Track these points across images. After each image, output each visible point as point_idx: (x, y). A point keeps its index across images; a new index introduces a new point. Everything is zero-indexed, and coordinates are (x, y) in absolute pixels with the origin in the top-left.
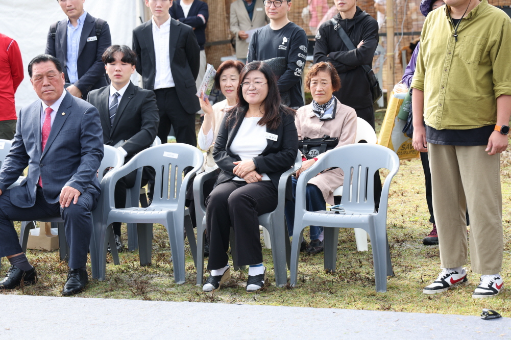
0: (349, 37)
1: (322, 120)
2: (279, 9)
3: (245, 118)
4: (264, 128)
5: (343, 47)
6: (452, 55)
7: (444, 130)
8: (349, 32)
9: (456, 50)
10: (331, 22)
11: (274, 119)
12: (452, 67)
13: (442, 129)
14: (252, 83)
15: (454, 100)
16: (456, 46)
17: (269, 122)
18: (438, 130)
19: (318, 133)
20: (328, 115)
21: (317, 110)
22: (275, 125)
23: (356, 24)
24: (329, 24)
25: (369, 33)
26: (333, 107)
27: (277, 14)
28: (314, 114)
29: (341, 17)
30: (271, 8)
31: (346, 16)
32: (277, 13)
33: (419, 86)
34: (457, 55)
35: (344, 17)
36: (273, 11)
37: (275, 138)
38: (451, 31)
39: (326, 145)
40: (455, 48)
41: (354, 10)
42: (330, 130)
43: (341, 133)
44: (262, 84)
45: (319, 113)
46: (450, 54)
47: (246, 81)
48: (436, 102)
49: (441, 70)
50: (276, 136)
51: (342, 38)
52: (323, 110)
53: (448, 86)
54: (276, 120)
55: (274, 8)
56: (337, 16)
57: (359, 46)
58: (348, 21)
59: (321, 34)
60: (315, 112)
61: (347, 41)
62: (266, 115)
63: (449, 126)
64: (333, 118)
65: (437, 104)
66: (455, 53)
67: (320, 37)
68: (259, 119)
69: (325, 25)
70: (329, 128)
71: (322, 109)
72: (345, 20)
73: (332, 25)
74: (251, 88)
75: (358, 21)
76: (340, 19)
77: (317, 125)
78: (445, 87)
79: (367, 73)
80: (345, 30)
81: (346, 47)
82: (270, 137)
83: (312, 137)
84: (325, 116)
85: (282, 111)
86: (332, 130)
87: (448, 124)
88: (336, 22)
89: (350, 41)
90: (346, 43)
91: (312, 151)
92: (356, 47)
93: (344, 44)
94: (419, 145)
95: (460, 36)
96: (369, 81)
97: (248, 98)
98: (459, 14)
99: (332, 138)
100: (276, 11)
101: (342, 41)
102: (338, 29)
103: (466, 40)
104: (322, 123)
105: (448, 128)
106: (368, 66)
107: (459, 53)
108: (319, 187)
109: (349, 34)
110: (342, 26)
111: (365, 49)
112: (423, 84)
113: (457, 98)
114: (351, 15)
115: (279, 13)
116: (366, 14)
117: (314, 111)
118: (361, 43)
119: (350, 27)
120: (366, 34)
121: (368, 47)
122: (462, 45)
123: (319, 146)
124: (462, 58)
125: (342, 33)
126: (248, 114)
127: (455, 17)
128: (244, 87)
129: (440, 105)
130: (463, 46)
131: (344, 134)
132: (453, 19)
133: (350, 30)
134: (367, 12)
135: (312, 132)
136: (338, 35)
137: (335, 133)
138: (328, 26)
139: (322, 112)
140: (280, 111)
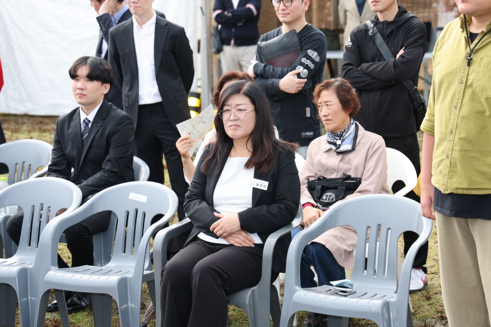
0: (387, 44)
1: (339, 153)
2: (291, 8)
3: (229, 158)
4: (251, 172)
5: (378, 57)
6: (464, 84)
7: (451, 194)
8: (387, 38)
9: (469, 77)
10: (366, 26)
11: (265, 160)
12: (463, 103)
13: (448, 192)
14: (233, 111)
15: (466, 151)
16: (470, 73)
17: (258, 164)
18: (444, 194)
19: (335, 171)
20: (346, 146)
21: (333, 141)
22: (265, 169)
23: (396, 28)
24: (363, 28)
25: (412, 40)
26: (352, 136)
27: (289, 16)
28: (329, 146)
29: (378, 19)
30: (280, 8)
31: (383, 17)
32: (289, 14)
33: (429, 127)
34: (471, 85)
35: (381, 19)
36: (283, 13)
37: (265, 186)
38: (466, 49)
39: (345, 187)
40: (468, 75)
41: (395, 10)
42: (350, 165)
43: (364, 169)
44: (246, 112)
45: (335, 144)
46: (462, 83)
47: (226, 108)
48: (443, 152)
49: (451, 108)
50: (266, 183)
51: (378, 46)
52: (340, 139)
53: (458, 130)
54: (268, 161)
55: (285, 8)
56: (374, 17)
57: (398, 56)
58: (387, 23)
59: (352, 40)
60: (330, 143)
61: (384, 49)
62: (254, 153)
63: (457, 189)
64: (353, 149)
65: (444, 157)
66: (469, 83)
67: (351, 44)
68: (246, 159)
69: (358, 29)
70: (349, 162)
71: (338, 138)
72: (383, 22)
73: (366, 29)
74: (232, 117)
75: (399, 24)
76: (376, 22)
77: (333, 161)
78: (454, 132)
79: (409, 91)
80: (382, 36)
81: (383, 57)
82: (258, 185)
83: (329, 177)
84: (343, 148)
85: (277, 149)
86: (352, 165)
87: (455, 186)
88: (372, 25)
89: (388, 50)
90: (383, 52)
91: (326, 194)
92: (396, 57)
93: (381, 54)
94: (426, 210)
95: (476, 58)
96: (412, 101)
97: (230, 132)
98: (479, 27)
99: (353, 179)
100: (287, 11)
101: (378, 50)
102: (374, 35)
103: (483, 64)
104: (340, 157)
105: (455, 192)
106: (411, 82)
107: (473, 82)
108: (327, 246)
109: (387, 40)
110: (380, 31)
111: (405, 60)
112: (434, 126)
113: (471, 148)
114: (391, 16)
115: (292, 14)
116: (412, 15)
117: (328, 142)
118: (401, 52)
119: (388, 32)
120: (408, 41)
121: (410, 57)
122: (478, 70)
123: (335, 188)
124: (477, 89)
125: (379, 39)
126: (232, 152)
127: (473, 29)
128: (225, 116)
129: (448, 157)
130: (479, 72)
131: (368, 171)
132: (470, 33)
133: (388, 35)
134: (412, 13)
135: (327, 170)
136: (374, 42)
137: (356, 169)
138: (362, 30)
139: (339, 142)
140: (275, 149)
